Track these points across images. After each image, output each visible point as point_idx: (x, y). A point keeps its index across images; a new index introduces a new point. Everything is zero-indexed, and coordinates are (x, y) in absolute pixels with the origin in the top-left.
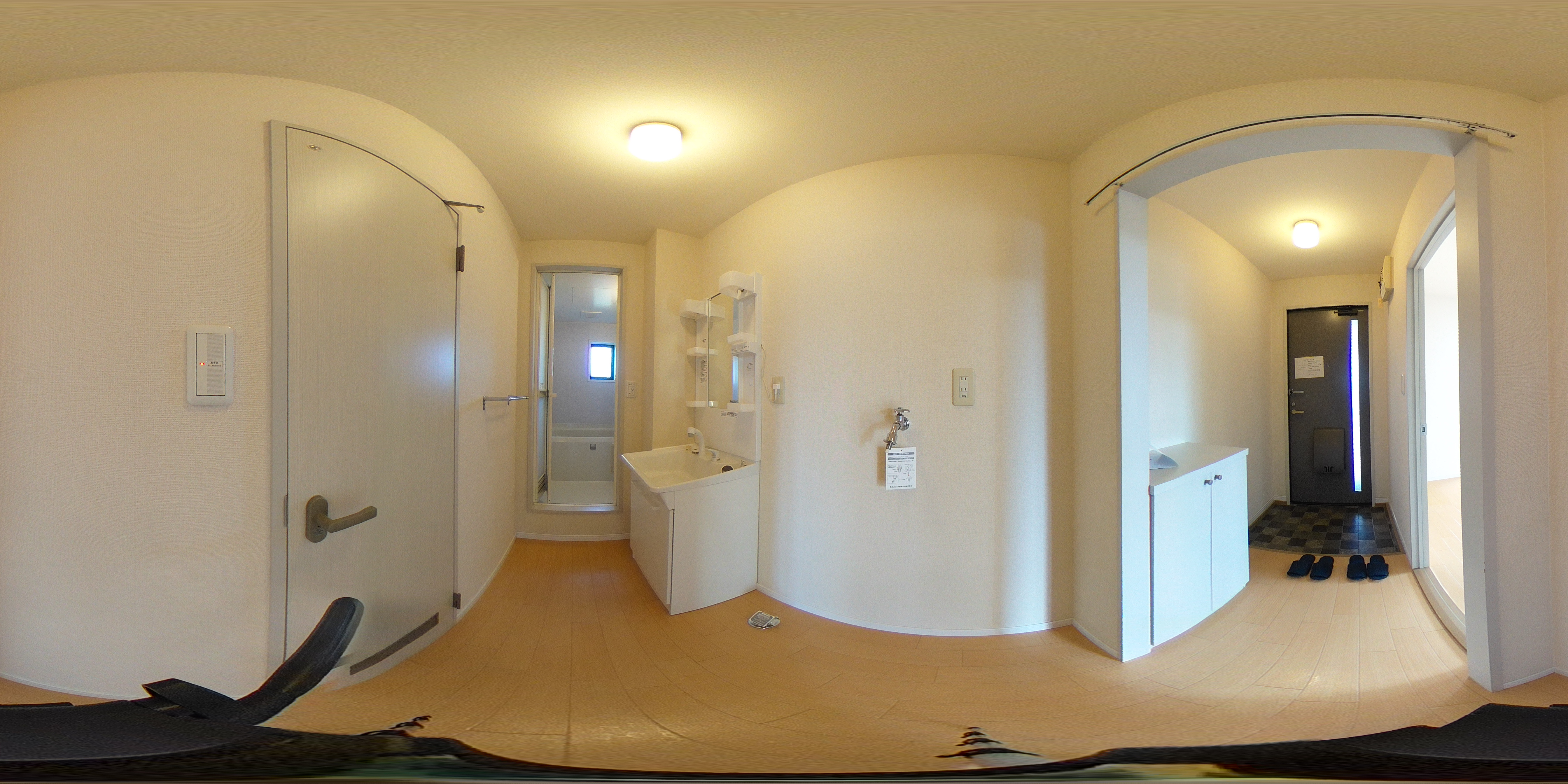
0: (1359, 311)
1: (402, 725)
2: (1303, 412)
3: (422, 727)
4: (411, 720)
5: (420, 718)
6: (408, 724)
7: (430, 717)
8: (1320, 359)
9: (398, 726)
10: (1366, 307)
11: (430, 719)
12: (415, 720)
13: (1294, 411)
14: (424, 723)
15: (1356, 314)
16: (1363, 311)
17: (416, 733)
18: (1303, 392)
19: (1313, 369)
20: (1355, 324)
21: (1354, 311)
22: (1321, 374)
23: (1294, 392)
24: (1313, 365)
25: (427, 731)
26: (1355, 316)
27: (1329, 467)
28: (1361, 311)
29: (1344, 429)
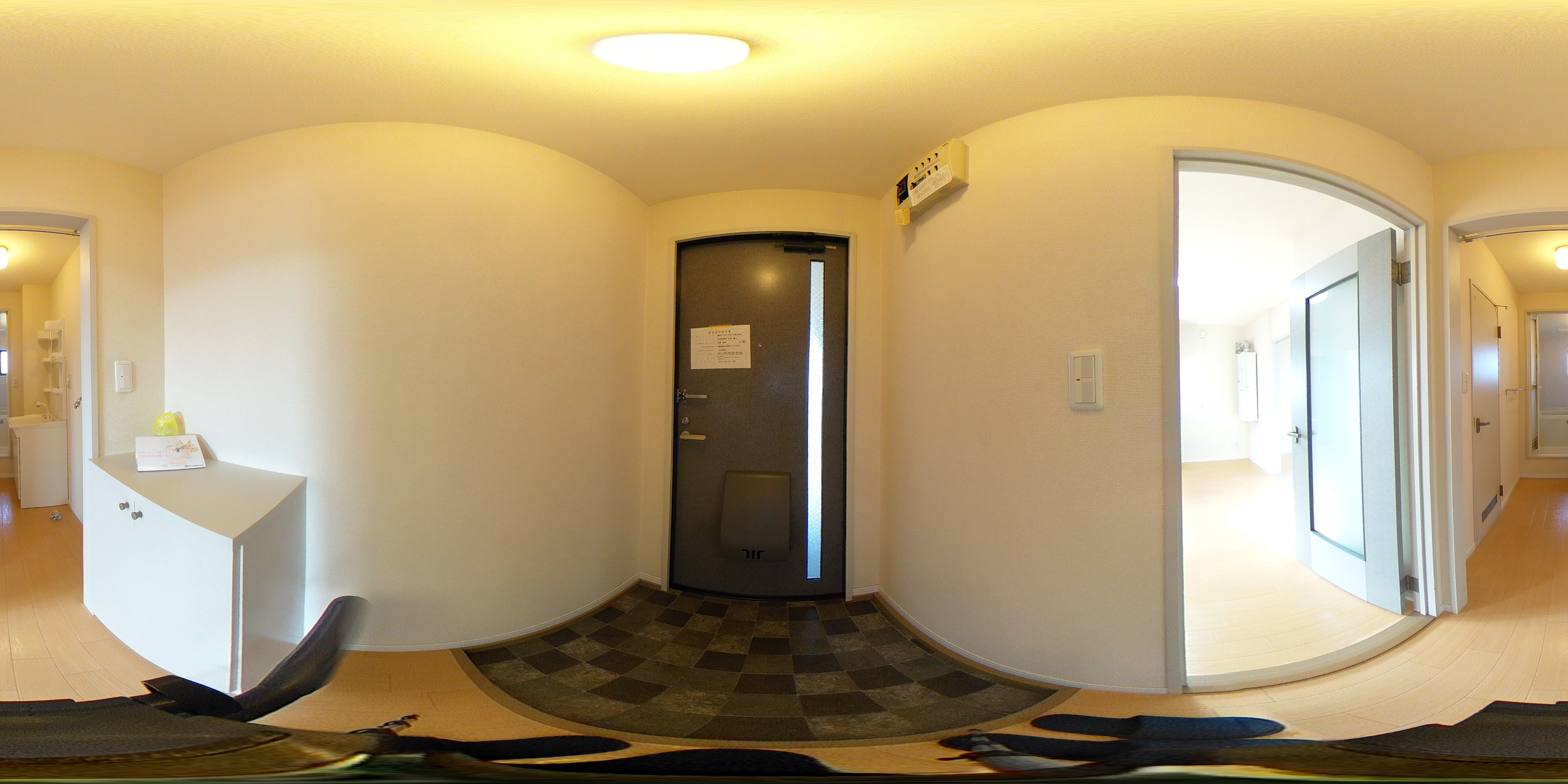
0: (827, 247)
1: (390, 723)
2: (703, 438)
3: (408, 725)
4: (399, 719)
5: (409, 717)
6: (396, 723)
7: (418, 716)
8: (744, 330)
9: (386, 724)
10: (843, 242)
11: (418, 718)
12: (403, 718)
13: (685, 436)
14: (413, 723)
15: (821, 251)
16: (835, 248)
17: (404, 732)
18: (705, 397)
19: (728, 350)
20: (817, 270)
21: (817, 245)
22: (744, 361)
23: (687, 396)
24: (729, 342)
25: (415, 730)
26: (818, 256)
27: (753, 552)
28: (831, 247)
29: (790, 475)
